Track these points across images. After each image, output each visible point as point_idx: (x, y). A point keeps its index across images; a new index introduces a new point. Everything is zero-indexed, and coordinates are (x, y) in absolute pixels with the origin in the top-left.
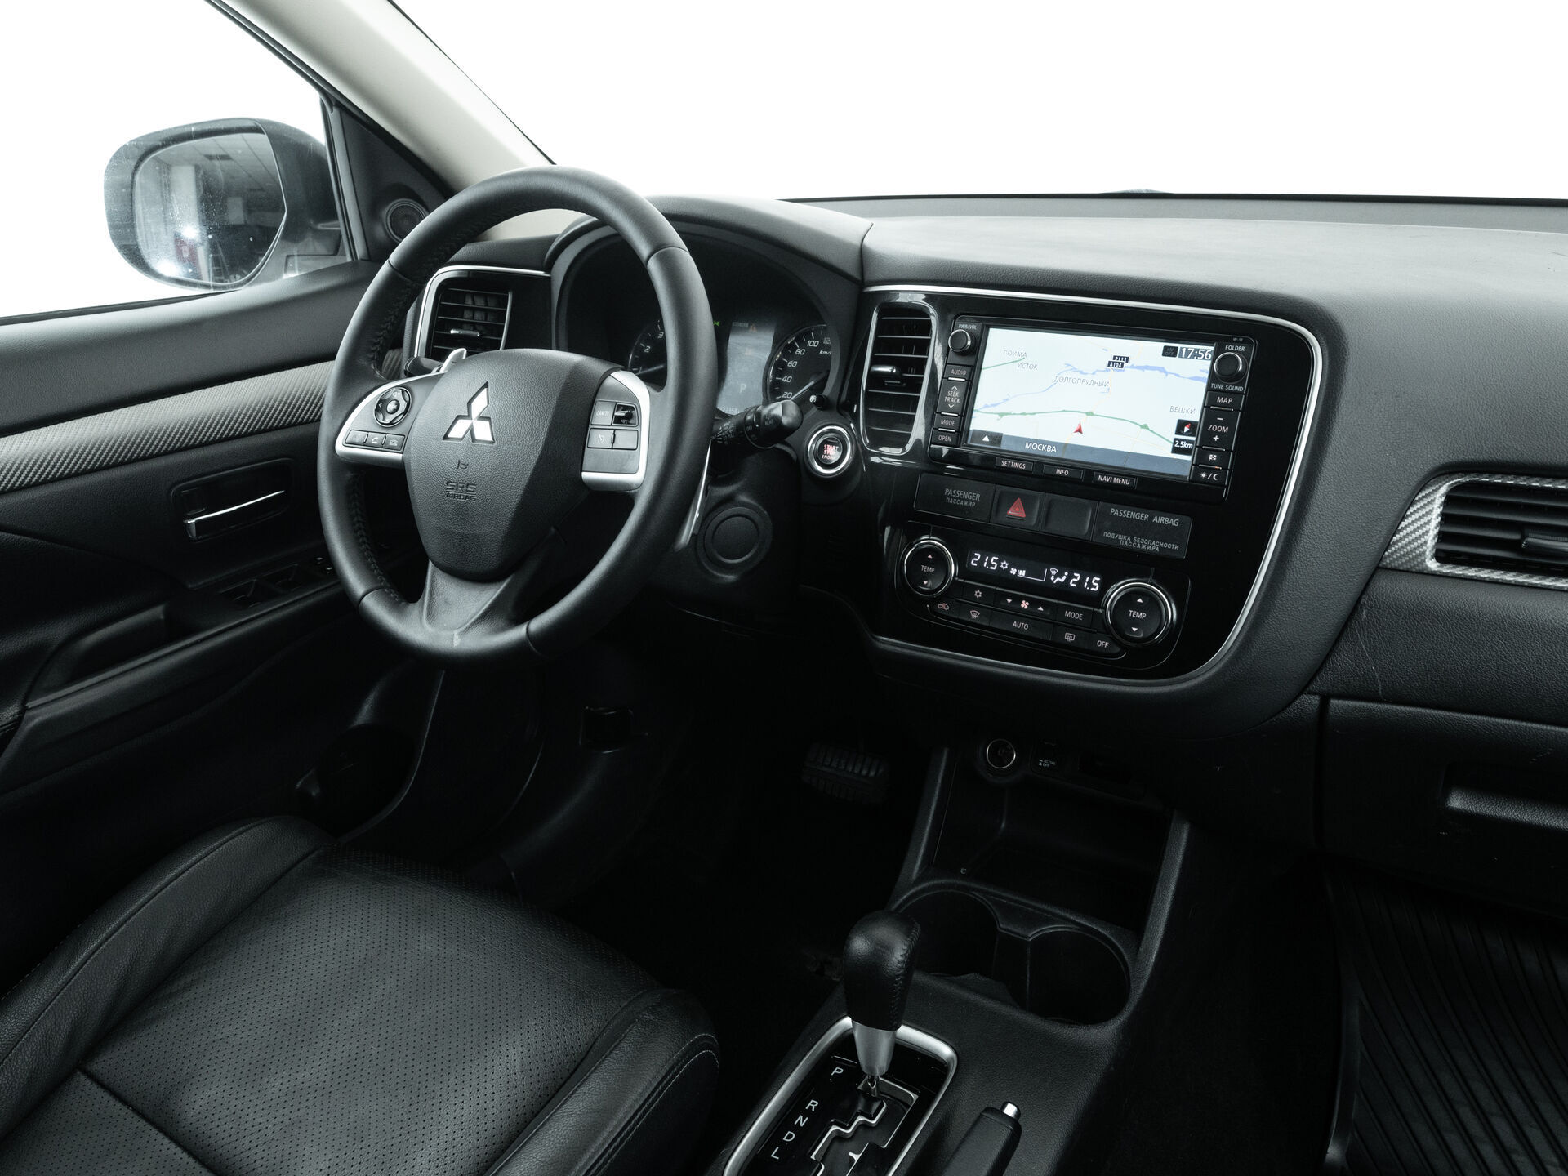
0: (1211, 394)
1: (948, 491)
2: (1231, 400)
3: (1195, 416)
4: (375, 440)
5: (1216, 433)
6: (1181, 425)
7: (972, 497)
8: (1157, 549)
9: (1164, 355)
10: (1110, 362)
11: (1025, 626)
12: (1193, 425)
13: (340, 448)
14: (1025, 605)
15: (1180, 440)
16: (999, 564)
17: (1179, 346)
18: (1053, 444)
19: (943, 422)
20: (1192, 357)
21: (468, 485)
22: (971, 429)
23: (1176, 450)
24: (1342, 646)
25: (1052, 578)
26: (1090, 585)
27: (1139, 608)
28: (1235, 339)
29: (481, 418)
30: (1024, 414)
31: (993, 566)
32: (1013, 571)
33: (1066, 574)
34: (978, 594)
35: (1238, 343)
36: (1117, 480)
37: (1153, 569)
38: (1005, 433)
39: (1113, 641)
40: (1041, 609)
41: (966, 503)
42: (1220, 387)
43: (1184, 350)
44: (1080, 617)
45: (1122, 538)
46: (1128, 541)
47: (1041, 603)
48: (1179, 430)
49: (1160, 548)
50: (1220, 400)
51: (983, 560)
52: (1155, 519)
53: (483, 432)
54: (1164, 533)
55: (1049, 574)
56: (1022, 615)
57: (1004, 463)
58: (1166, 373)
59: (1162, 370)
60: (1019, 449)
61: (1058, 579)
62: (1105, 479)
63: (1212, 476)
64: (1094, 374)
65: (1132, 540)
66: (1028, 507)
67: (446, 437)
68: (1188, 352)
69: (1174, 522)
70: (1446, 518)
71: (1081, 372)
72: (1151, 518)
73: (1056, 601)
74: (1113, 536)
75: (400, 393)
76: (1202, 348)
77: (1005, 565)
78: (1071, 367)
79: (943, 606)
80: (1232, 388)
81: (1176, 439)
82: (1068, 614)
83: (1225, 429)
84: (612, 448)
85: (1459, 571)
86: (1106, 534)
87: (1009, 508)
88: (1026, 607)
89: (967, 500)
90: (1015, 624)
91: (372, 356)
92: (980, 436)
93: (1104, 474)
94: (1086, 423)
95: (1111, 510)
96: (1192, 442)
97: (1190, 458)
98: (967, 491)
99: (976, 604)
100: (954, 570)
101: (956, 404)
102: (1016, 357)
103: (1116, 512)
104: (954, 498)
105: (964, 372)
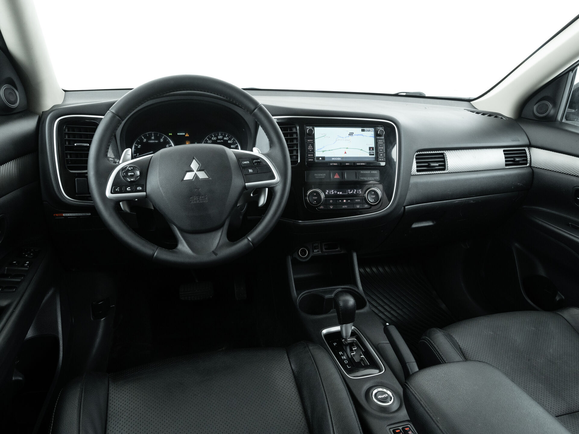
0: (376, 140)
1: (316, 175)
2: (382, 141)
3: (373, 145)
4: (129, 189)
6: (370, 148)
7: (323, 175)
9: (362, 131)
10: (349, 134)
12: (373, 148)
13: (109, 195)
14: (345, 201)
15: (371, 152)
17: (365, 129)
18: (339, 157)
19: (309, 155)
20: (369, 131)
22: (316, 156)
23: (370, 155)
24: (408, 193)
25: (349, 192)
26: (359, 192)
27: (373, 195)
28: (379, 126)
29: (198, 170)
30: (329, 150)
31: (333, 193)
32: (338, 193)
33: (352, 190)
34: (331, 201)
36: (362, 164)
37: (374, 185)
38: (325, 156)
39: (368, 204)
40: (349, 201)
42: (379, 138)
44: (359, 200)
45: (365, 178)
47: (350, 200)
48: (370, 150)
50: (379, 141)
51: (329, 192)
52: (372, 172)
53: (202, 175)
54: (374, 175)
55: (348, 192)
56: (345, 204)
57: (331, 164)
58: (364, 136)
59: (362, 135)
60: (331, 160)
61: (351, 192)
64: (346, 137)
65: (367, 178)
66: (339, 175)
68: (367, 130)
69: (375, 172)
70: (417, 163)
71: (342, 137)
72: (370, 172)
73: (352, 198)
74: (363, 178)
76: (370, 129)
77: (336, 192)
78: (339, 137)
79: (322, 207)
81: (369, 152)
82: (356, 200)
83: (382, 148)
85: (421, 173)
86: (360, 178)
89: (322, 176)
90: (343, 207)
92: (318, 158)
93: (358, 163)
94: (347, 151)
95: (361, 172)
96: (374, 152)
97: (374, 156)
98: (321, 173)
99: (331, 204)
100: (323, 196)
101: (312, 150)
102: (323, 135)
103: (362, 172)
104: (318, 176)
105: (312, 141)
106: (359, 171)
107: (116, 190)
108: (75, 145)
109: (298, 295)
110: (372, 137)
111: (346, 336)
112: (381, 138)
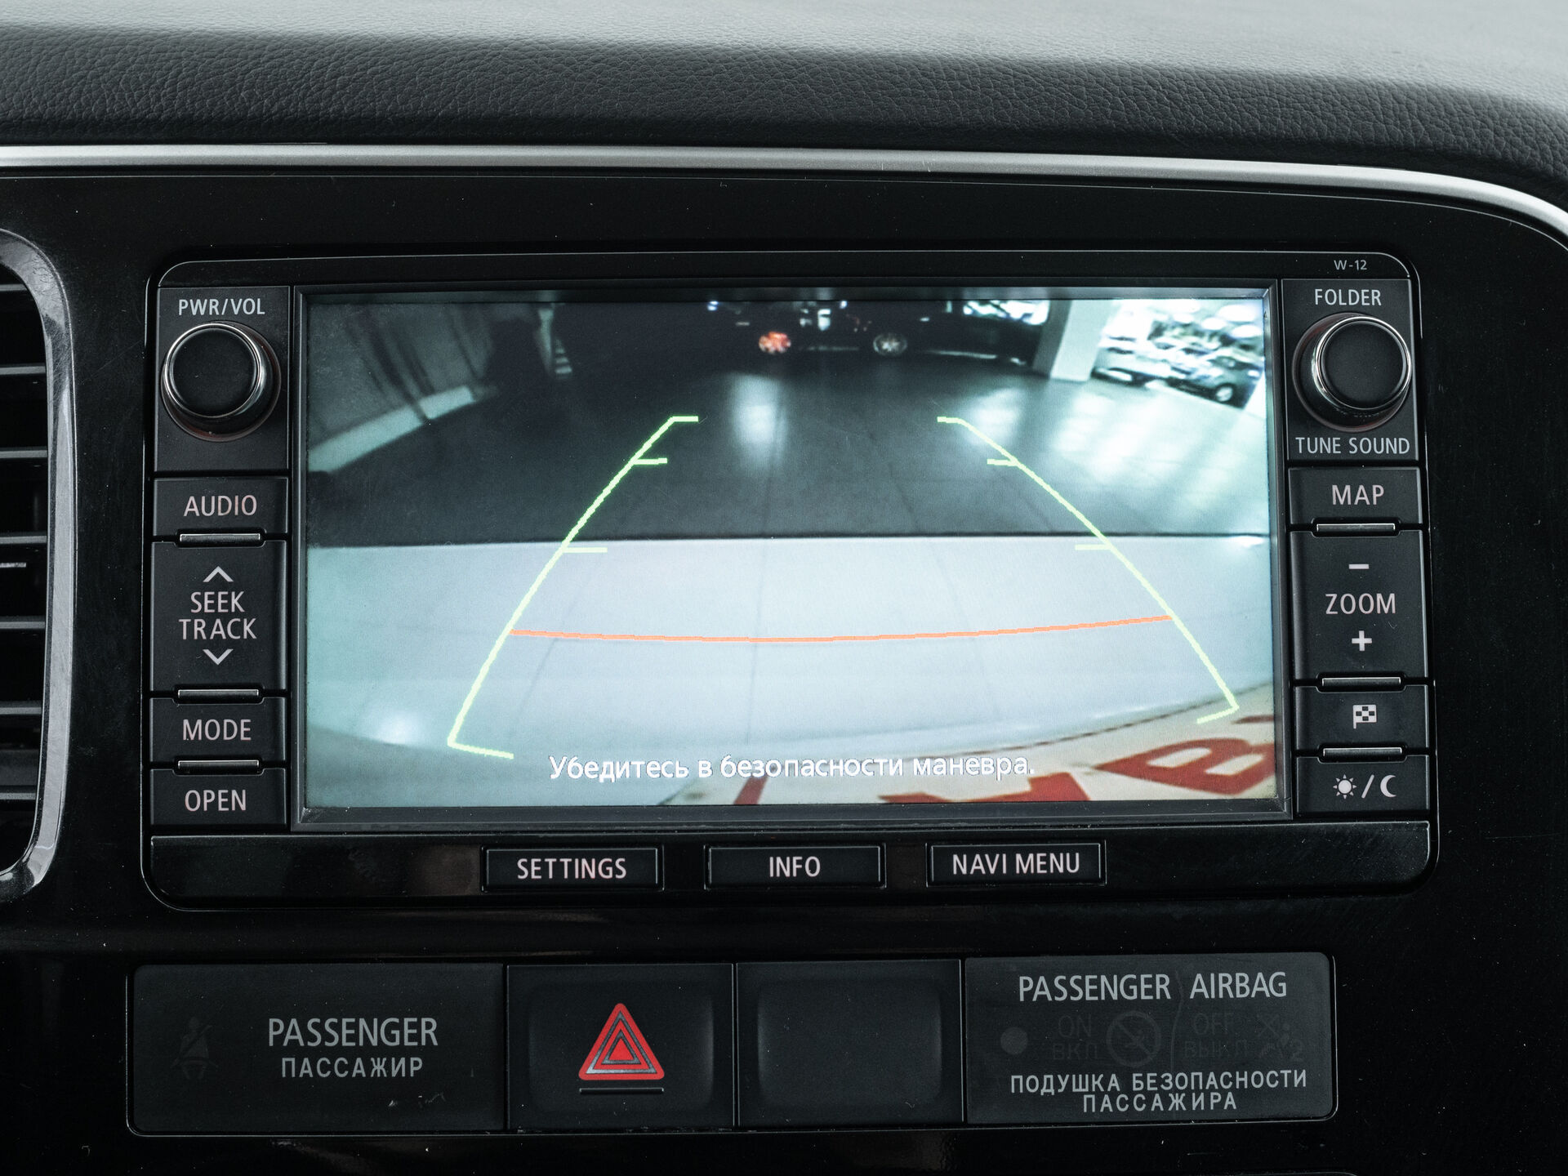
0: (1296, 474)
1: (281, 1029)
2: (1379, 492)
5: (1359, 622)
7: (402, 1037)
8: (1230, 1101)
19: (192, 730)
28: (1340, 265)
35: (1352, 278)
36: (1029, 864)
41: (379, 1067)
42: (1328, 446)
45: (1084, 1085)
46: (1113, 1095)
49: (1239, 1093)
50: (1340, 495)
52: (1199, 987)
57: (529, 870)
62: (978, 865)
63: (1377, 783)
65: (1127, 1087)
66: (664, 1035)
69: (1268, 985)
72: (1181, 985)
74: (1048, 1086)
76: (1211, 304)
80: (1372, 445)
83: (1385, 604)
86: (1020, 1082)
87: (581, 1059)
89: (382, 1051)
95: (1023, 985)
97: (1261, 728)
98: (373, 1012)
103: (1041, 988)
104: (314, 1054)
105: (246, 504)
106: (984, 962)
112: (1364, 445)
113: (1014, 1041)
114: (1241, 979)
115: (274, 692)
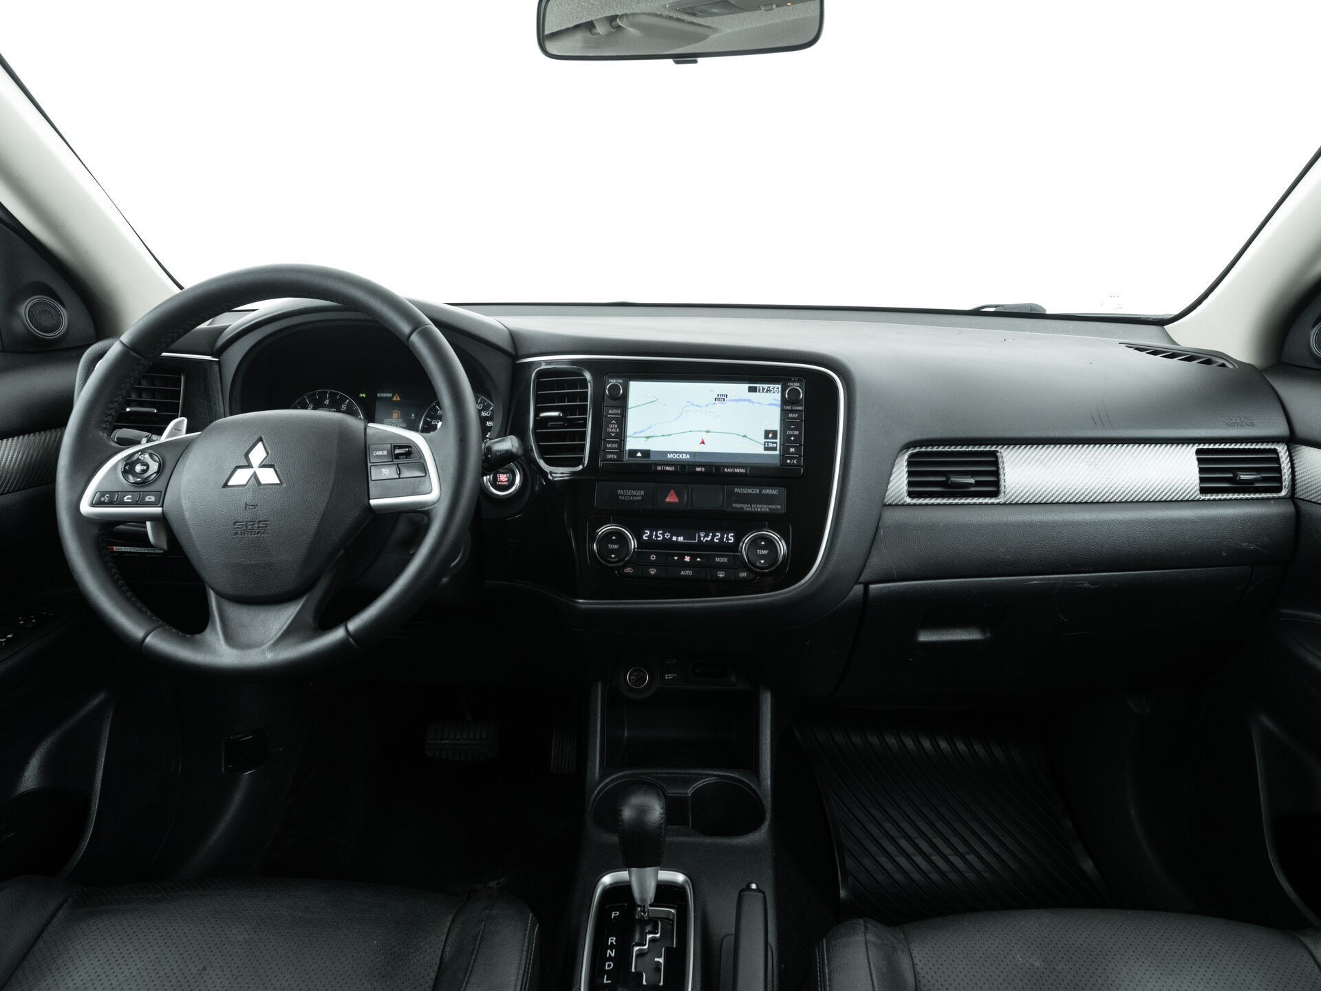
0: (784, 413)
1: (620, 492)
2: (797, 415)
3: (775, 425)
4: (128, 498)
5: (792, 435)
6: (767, 433)
7: (638, 494)
9: (749, 391)
10: (716, 399)
11: (690, 573)
12: (775, 433)
13: (85, 508)
14: (687, 559)
15: (768, 442)
16: (663, 535)
17: (758, 385)
18: (686, 453)
19: (608, 445)
20: (767, 392)
21: (260, 522)
22: (627, 449)
23: (766, 449)
24: (874, 552)
25: (702, 539)
26: (728, 539)
27: (763, 548)
28: (792, 379)
29: (263, 466)
30: (663, 436)
31: (660, 537)
32: (674, 538)
33: (711, 534)
34: (653, 558)
35: (794, 381)
36: (737, 470)
37: (767, 523)
38: (652, 449)
39: (749, 570)
40: (699, 559)
41: (634, 498)
42: (789, 408)
43: (761, 388)
44: (726, 560)
45: (745, 506)
46: (749, 508)
47: (699, 556)
48: (766, 436)
49: (769, 509)
50: (790, 415)
51: (651, 535)
52: (763, 492)
53: (269, 477)
54: (768, 500)
55: (700, 537)
56: (687, 566)
57: (659, 468)
58: (753, 403)
59: (749, 401)
60: (664, 459)
61: (706, 539)
62: (728, 471)
63: (793, 461)
64: (706, 406)
65: (751, 506)
66: (678, 495)
67: (225, 485)
68: (763, 389)
69: (775, 492)
70: (910, 474)
71: (698, 406)
72: (760, 491)
73: (708, 553)
74: (738, 506)
75: (147, 456)
76: (772, 386)
77: (668, 535)
78: (689, 404)
79: (629, 570)
81: (765, 442)
82: (717, 560)
83: (797, 433)
84: (399, 478)
85: (921, 501)
86: (734, 505)
87: (666, 498)
88: (688, 560)
89: (635, 496)
90: (682, 573)
91: (105, 426)
92: (633, 453)
93: (728, 467)
94: (705, 437)
95: (736, 490)
96: (776, 443)
97: (777, 452)
98: (634, 490)
99: (653, 564)
100: (633, 544)
101: (617, 433)
102: (652, 400)
103: (739, 491)
104: (625, 496)
105: (619, 411)
106: (729, 486)
107: (102, 499)
108: (128, 410)
109: (602, 778)
110: (776, 405)
111: (643, 900)
112: (795, 408)
113: (734, 498)
114: (771, 491)
115: (621, 440)
